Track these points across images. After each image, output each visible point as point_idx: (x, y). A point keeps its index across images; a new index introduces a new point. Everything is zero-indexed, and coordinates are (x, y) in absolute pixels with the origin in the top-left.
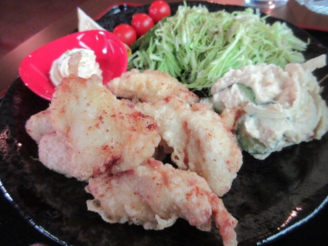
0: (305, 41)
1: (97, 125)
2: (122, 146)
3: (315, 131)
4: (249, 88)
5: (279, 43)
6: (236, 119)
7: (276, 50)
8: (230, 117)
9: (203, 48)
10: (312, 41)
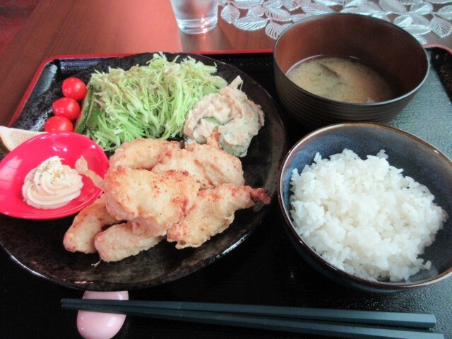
0: (214, 65)
1: (158, 192)
2: (182, 194)
3: (259, 122)
4: (212, 118)
5: (203, 76)
6: (218, 140)
7: (204, 82)
8: (214, 141)
9: (156, 106)
10: (216, 63)
